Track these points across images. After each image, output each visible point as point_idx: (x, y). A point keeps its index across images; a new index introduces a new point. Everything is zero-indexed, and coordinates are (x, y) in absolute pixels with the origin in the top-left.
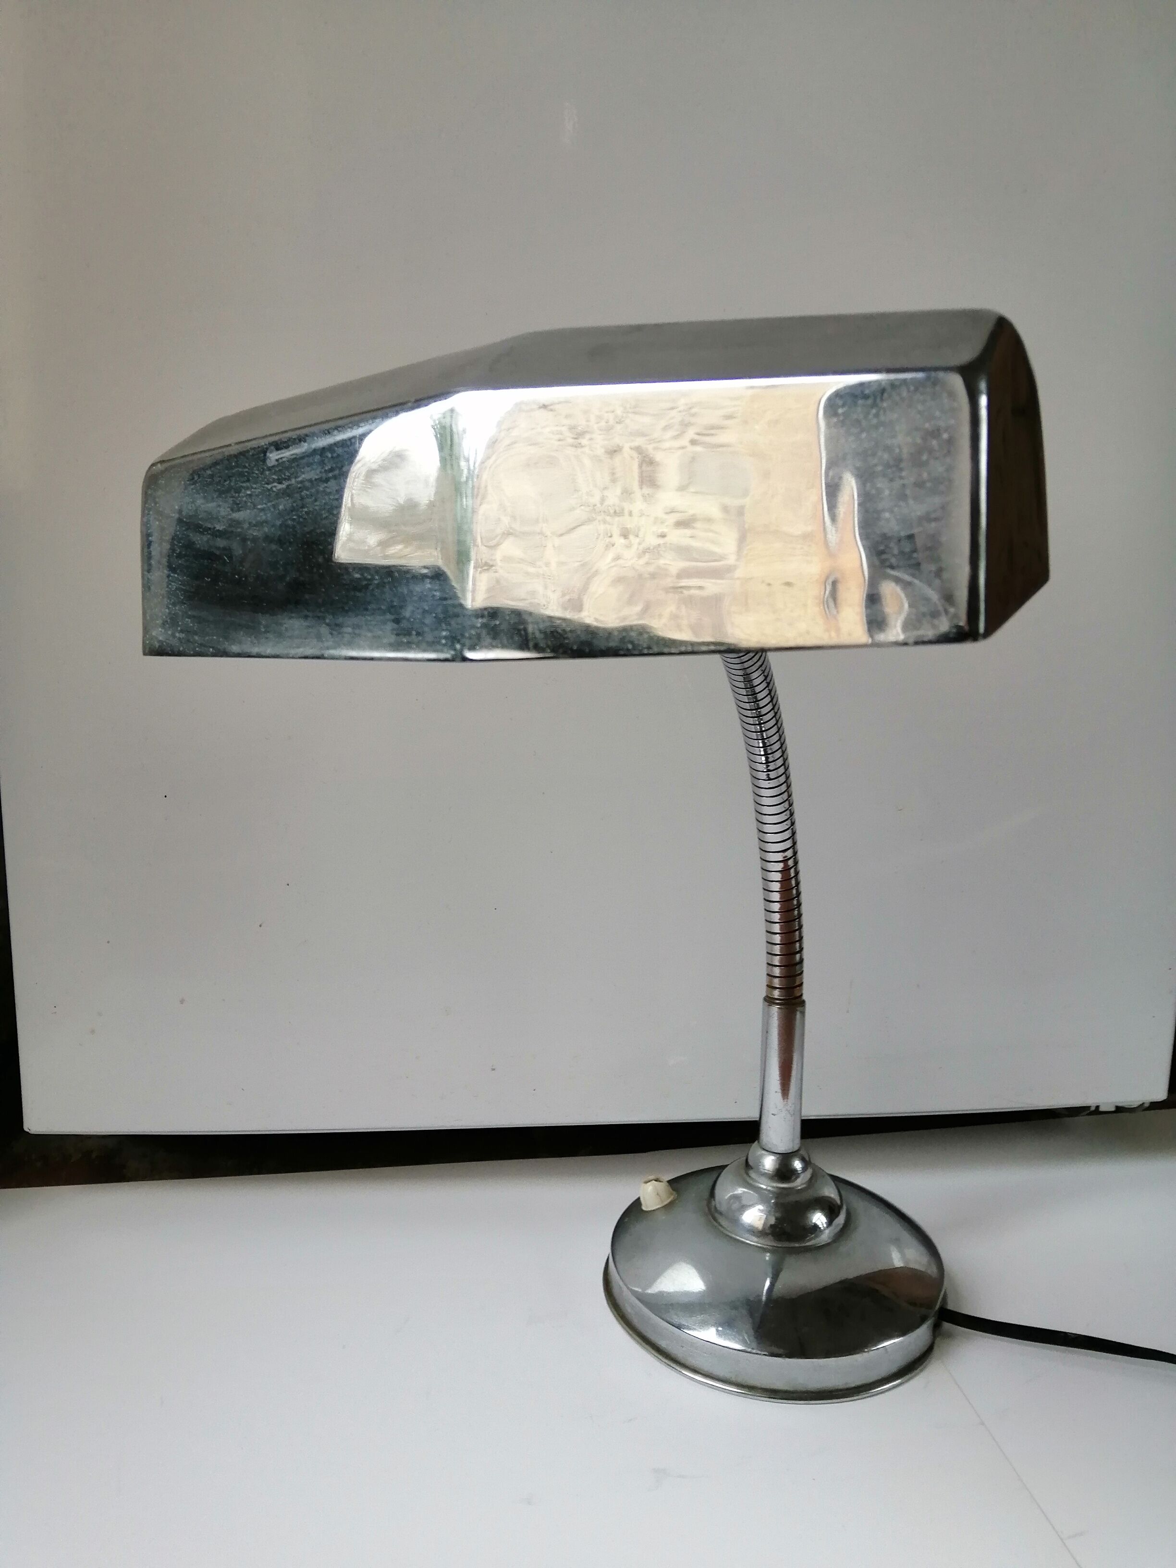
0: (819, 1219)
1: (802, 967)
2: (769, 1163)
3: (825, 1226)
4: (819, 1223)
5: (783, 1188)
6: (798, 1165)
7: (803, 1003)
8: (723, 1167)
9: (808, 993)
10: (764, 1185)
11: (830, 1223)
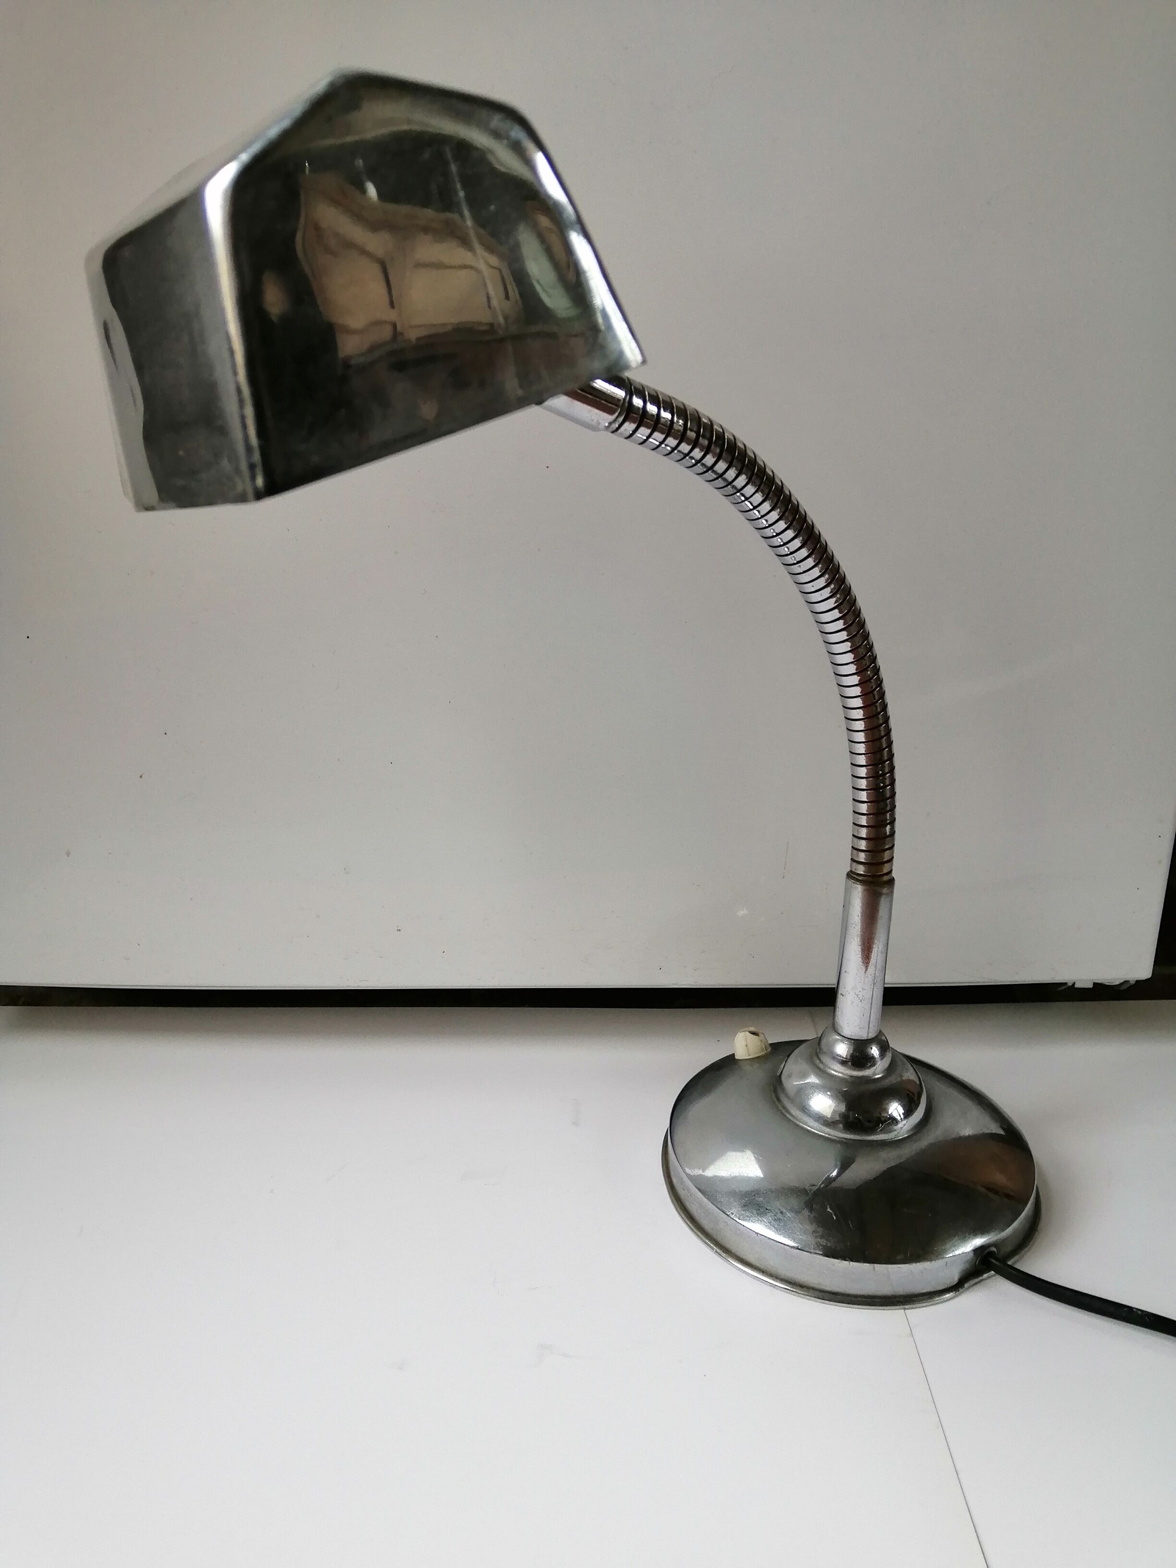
0: (895, 1109)
1: (893, 840)
2: (842, 1049)
3: (902, 1117)
4: (896, 1115)
5: (857, 1077)
6: (875, 1051)
7: (892, 882)
8: (794, 1045)
9: (899, 869)
10: (838, 1071)
11: (908, 1114)
